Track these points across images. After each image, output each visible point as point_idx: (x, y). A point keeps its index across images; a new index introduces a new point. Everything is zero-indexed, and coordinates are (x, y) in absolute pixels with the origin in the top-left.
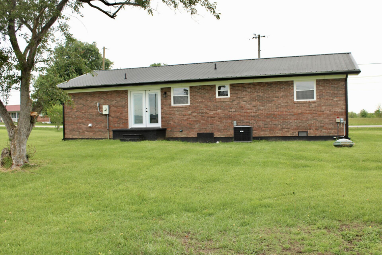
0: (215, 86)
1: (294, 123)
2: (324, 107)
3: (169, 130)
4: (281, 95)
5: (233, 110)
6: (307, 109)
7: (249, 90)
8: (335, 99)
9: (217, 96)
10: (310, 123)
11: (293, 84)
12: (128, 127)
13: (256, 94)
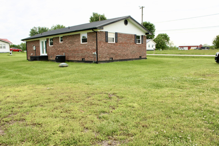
0: (59, 37)
1: (80, 54)
2: (90, 46)
3: (49, 56)
4: (77, 40)
5: (64, 48)
6: (85, 47)
7: (68, 39)
8: (93, 42)
9: (60, 42)
10: (86, 54)
11: (80, 35)
12: (40, 55)
13: (70, 40)
